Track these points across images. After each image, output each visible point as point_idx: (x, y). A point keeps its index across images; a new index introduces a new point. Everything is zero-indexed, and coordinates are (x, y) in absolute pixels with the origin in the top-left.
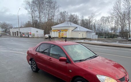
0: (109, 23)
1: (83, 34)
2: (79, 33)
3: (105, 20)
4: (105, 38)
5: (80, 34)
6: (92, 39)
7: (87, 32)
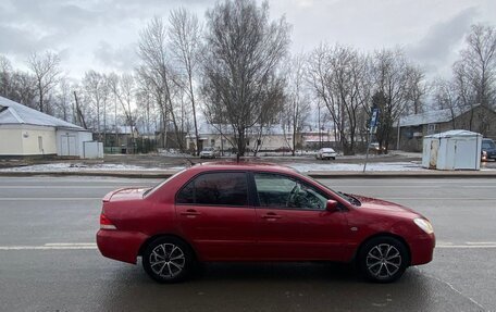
0: (118, 100)
1: (40, 138)
2: (24, 132)
3: (102, 86)
4: (123, 151)
5: (26, 136)
6: (82, 157)
7: (57, 128)
